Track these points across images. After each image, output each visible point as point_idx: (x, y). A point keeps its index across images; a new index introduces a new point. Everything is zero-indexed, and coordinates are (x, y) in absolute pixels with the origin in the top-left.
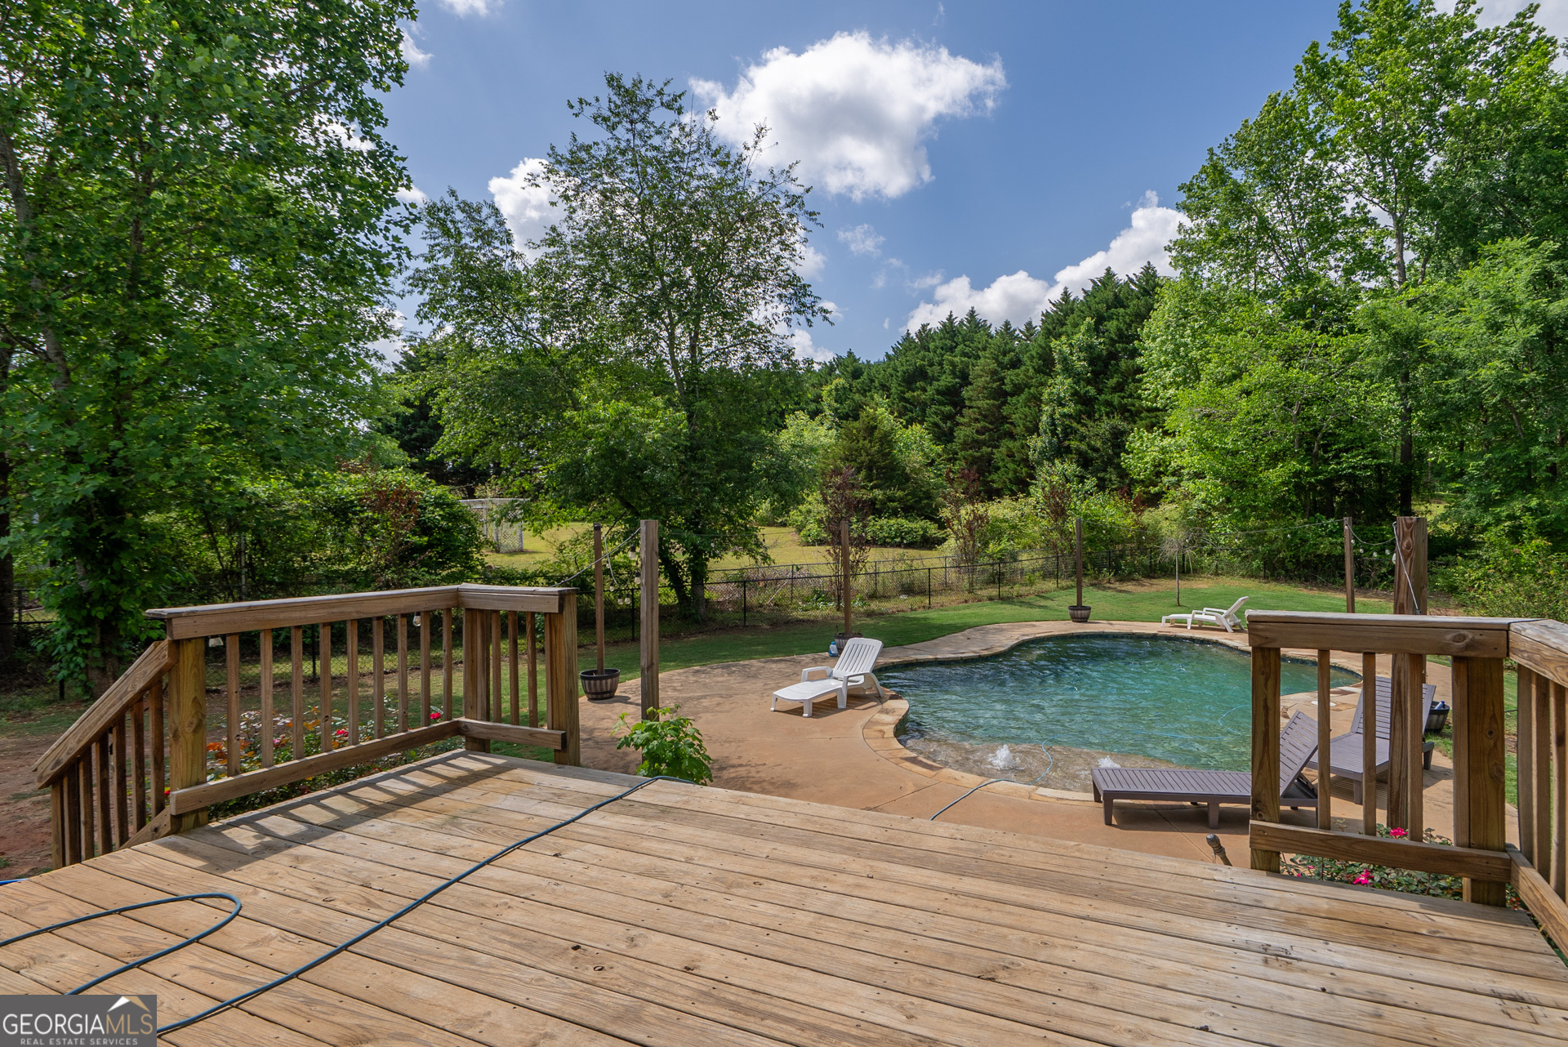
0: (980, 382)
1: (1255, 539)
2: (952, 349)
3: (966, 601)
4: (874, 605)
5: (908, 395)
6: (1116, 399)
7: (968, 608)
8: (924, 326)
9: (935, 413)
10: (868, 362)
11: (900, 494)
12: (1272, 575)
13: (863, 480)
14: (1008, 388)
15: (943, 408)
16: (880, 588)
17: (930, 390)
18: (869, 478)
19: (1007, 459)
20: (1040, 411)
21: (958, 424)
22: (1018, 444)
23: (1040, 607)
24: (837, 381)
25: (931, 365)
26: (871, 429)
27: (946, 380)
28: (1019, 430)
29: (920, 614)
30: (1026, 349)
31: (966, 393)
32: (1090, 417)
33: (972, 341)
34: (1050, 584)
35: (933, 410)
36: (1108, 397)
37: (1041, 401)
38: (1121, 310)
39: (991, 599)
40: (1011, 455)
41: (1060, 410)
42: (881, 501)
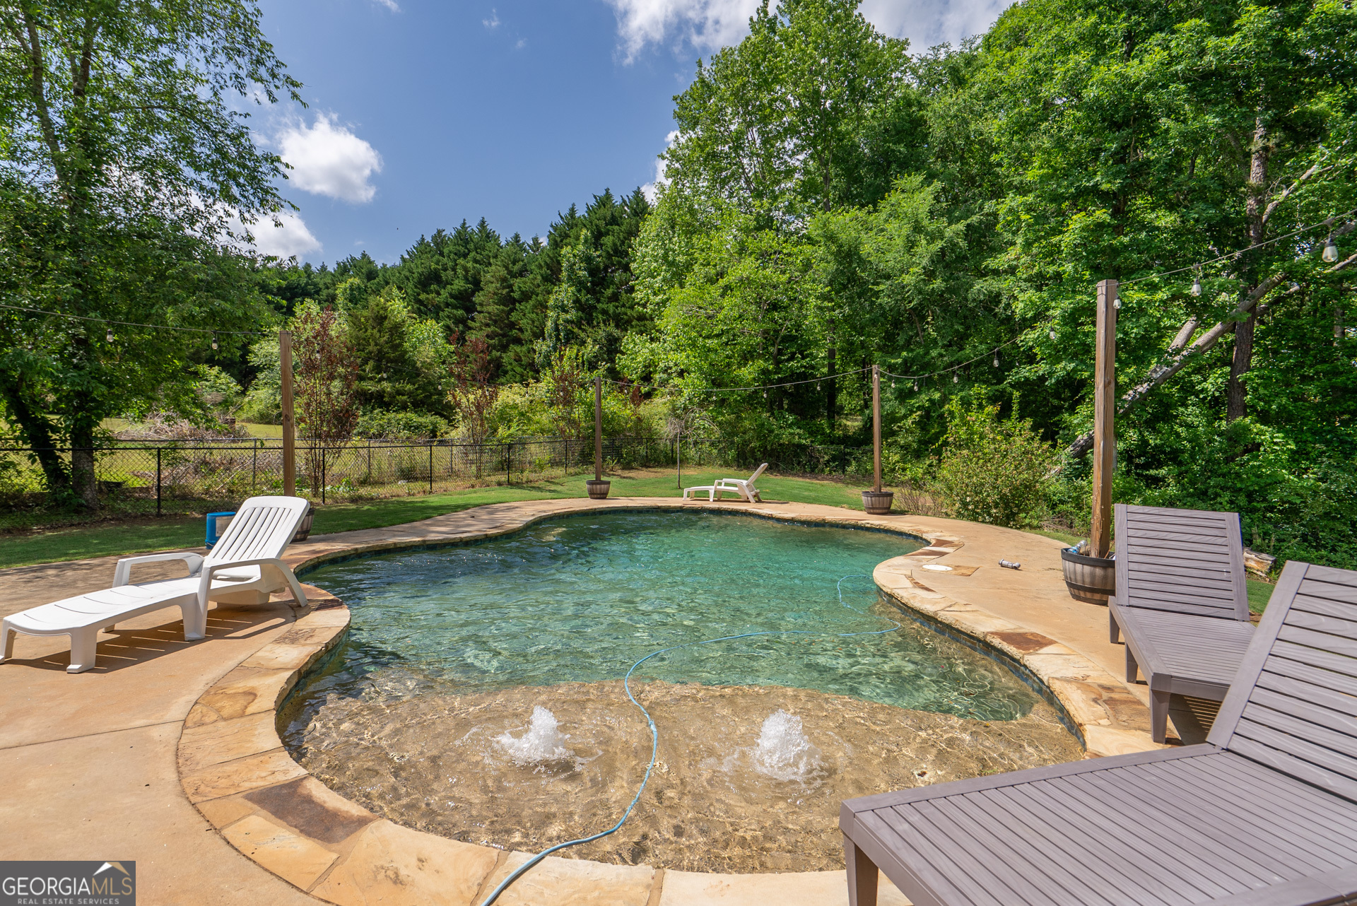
0: (492, 288)
1: (730, 431)
2: (465, 256)
3: (473, 486)
4: (363, 491)
5: (423, 296)
6: (611, 308)
7: (475, 492)
8: (439, 232)
9: (448, 317)
10: (384, 265)
11: (409, 387)
12: (744, 464)
13: (371, 371)
14: (516, 295)
15: (455, 312)
16: (375, 474)
17: (444, 294)
18: (378, 369)
19: (515, 363)
20: (546, 316)
21: (470, 328)
22: (524, 348)
23: (550, 491)
24: (351, 280)
25: (445, 270)
26: (380, 319)
27: (459, 285)
28: (527, 335)
29: (419, 498)
30: (534, 259)
31: (478, 298)
32: (590, 323)
33: (484, 249)
34: (559, 471)
35: (446, 313)
36: (605, 306)
37: (547, 308)
38: (616, 227)
39: (500, 484)
40: (518, 360)
41: (563, 316)
42: (390, 394)
